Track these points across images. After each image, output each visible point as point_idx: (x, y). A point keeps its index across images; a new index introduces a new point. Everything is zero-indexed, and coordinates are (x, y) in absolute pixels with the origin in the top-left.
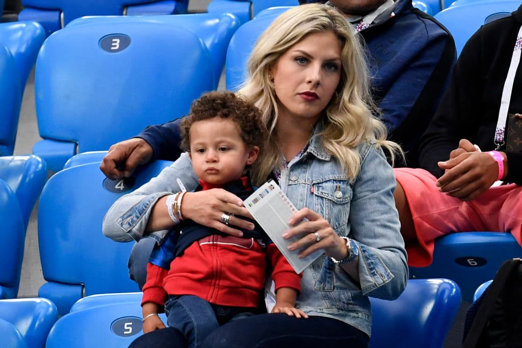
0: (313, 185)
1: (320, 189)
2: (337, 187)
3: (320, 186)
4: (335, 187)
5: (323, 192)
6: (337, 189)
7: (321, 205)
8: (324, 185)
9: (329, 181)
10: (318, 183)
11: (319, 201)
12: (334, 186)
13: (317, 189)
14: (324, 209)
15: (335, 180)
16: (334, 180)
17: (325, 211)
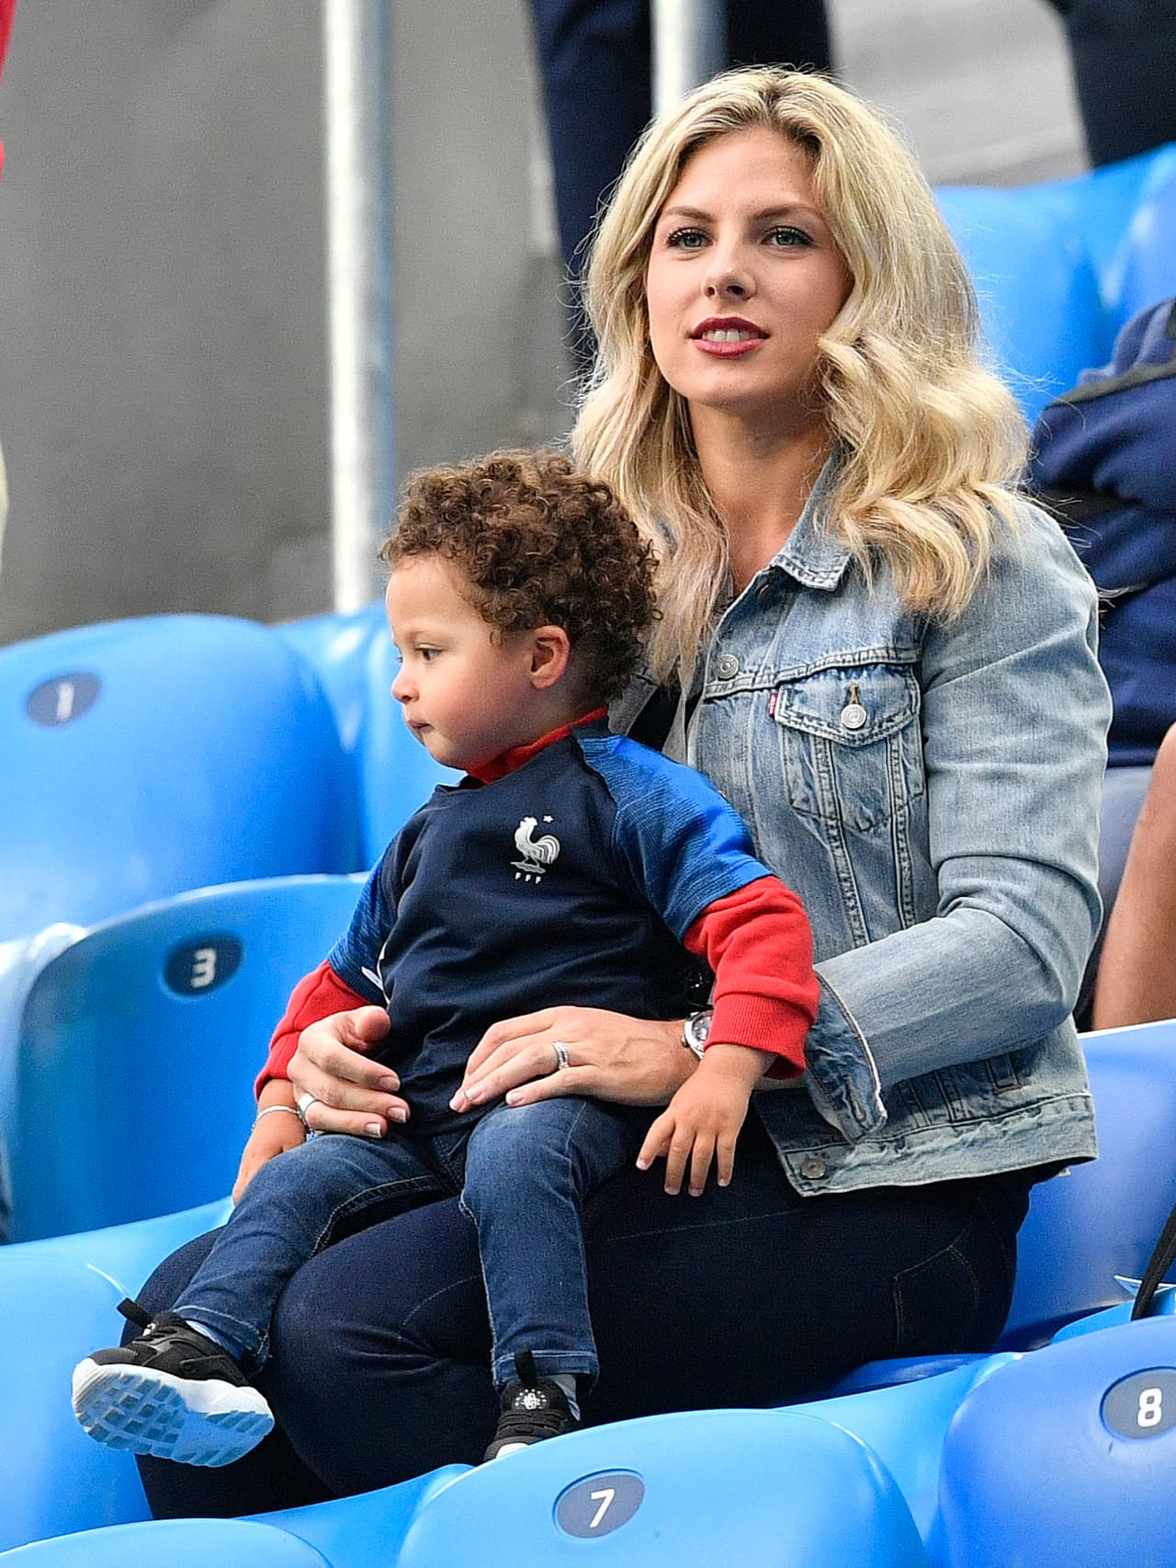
0: (777, 687)
1: (797, 700)
2: (849, 692)
3: (797, 692)
4: (844, 695)
5: (805, 712)
6: (851, 696)
7: (802, 761)
8: (808, 687)
9: (824, 671)
10: (794, 681)
11: (795, 745)
12: (838, 691)
13: (785, 702)
14: (814, 771)
15: (845, 669)
16: (840, 669)
17: (817, 780)
